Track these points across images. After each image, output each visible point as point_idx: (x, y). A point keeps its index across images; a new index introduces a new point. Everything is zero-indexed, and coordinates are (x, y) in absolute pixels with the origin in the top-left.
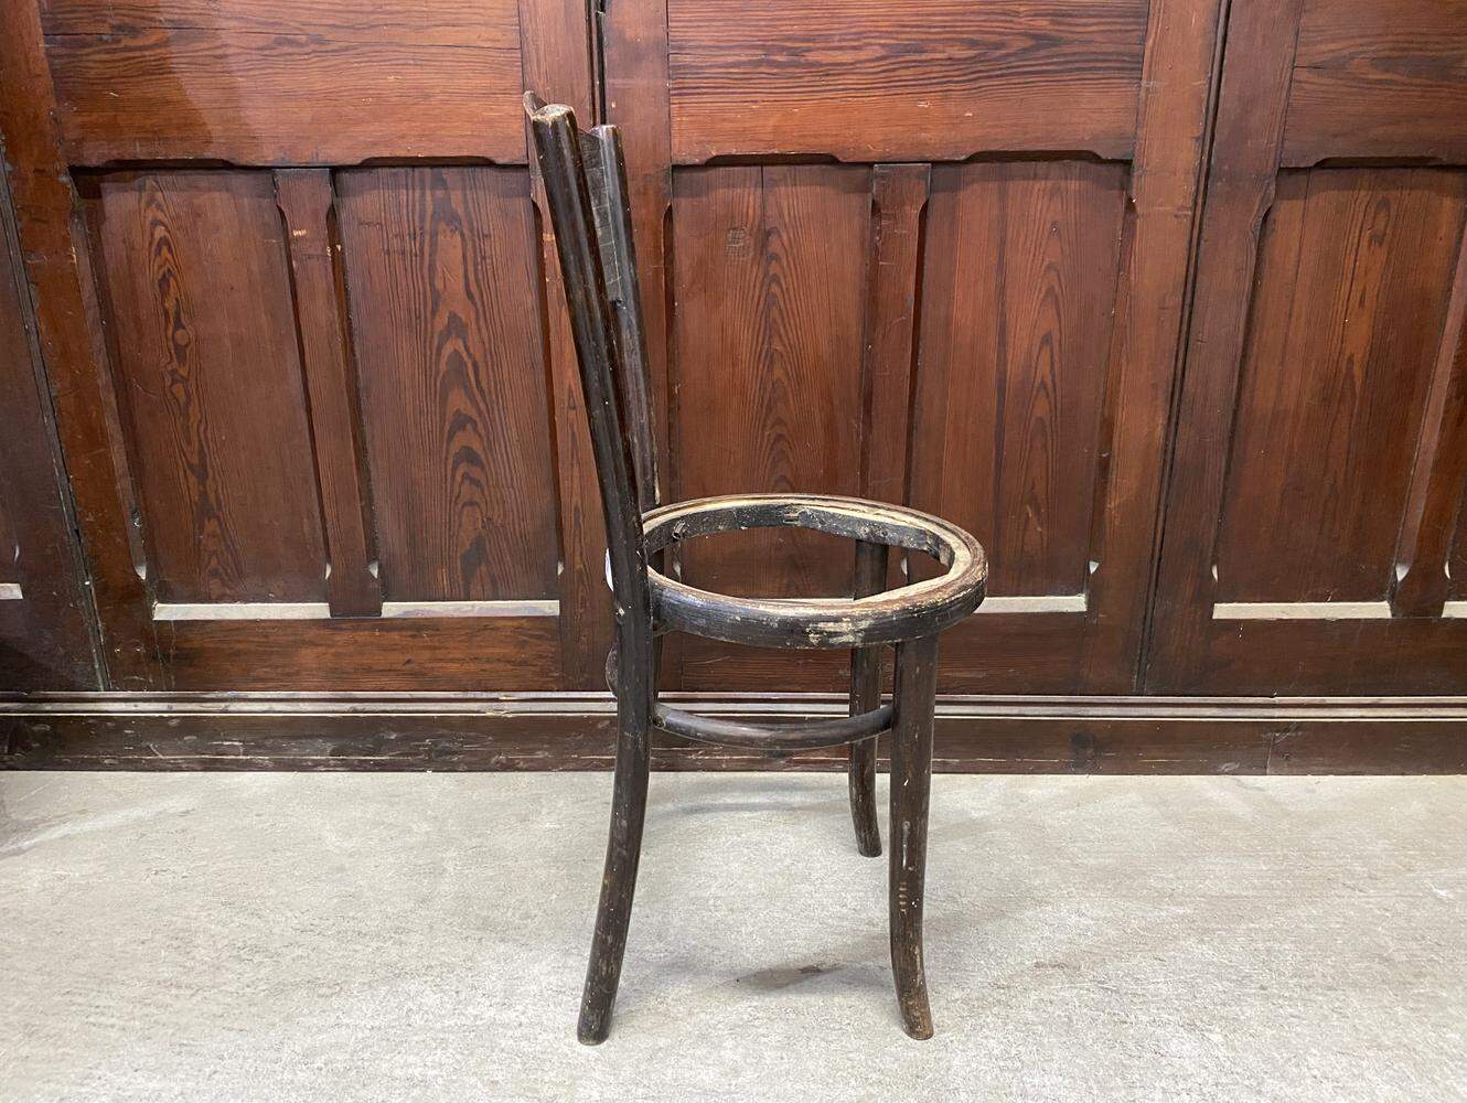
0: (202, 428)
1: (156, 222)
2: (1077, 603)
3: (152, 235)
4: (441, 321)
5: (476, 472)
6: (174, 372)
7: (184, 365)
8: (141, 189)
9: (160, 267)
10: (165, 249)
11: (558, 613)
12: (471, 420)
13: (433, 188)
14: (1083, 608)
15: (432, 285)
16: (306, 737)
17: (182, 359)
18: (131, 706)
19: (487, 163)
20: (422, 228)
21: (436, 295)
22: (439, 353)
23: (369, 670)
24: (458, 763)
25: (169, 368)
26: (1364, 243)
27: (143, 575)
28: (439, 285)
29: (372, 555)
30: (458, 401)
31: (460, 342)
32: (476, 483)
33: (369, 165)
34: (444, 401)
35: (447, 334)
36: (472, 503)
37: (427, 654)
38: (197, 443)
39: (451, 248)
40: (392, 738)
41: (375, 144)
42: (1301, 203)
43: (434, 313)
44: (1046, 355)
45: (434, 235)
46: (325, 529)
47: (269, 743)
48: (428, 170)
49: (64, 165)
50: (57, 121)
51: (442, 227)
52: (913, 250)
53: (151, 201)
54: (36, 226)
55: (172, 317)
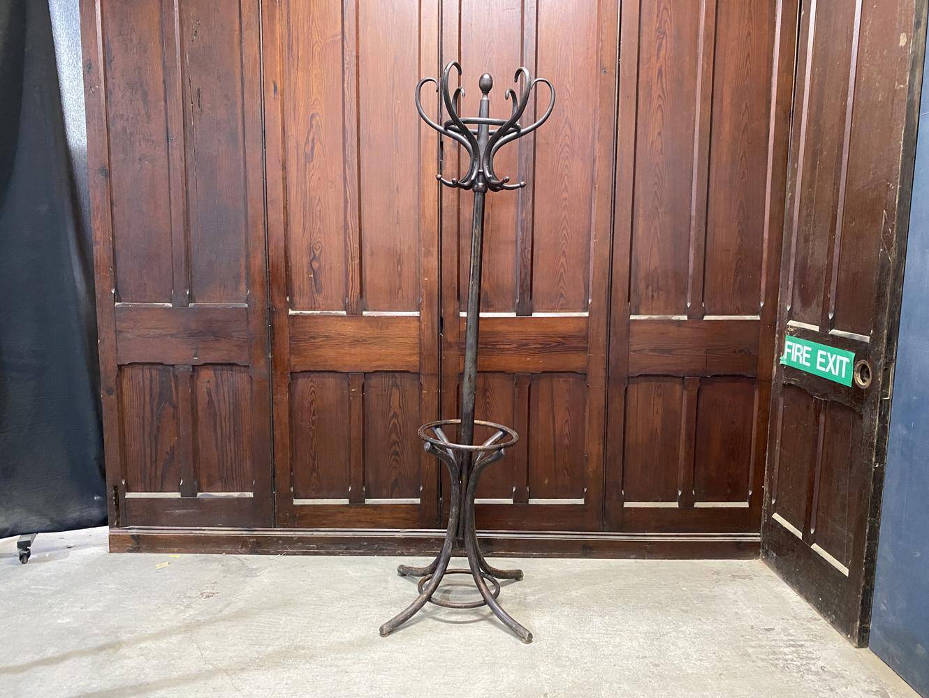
1: (312, 386)
2: (581, 501)
3: (310, 390)
4: (392, 413)
5: (397, 458)
6: (310, 428)
8: (309, 377)
9: (311, 398)
10: (313, 394)
11: (419, 503)
12: (397, 442)
13: (392, 377)
14: (583, 503)
16: (337, 544)
17: (313, 424)
18: (282, 533)
19: (409, 372)
20: (388, 389)
21: (390, 407)
22: (390, 423)
23: (359, 521)
24: (387, 553)
26: (656, 396)
27: (292, 490)
28: (391, 404)
29: (364, 484)
30: (394, 437)
31: (396, 419)
32: (397, 461)
33: (375, 372)
34: (390, 435)
35: (392, 418)
36: (395, 468)
37: (378, 516)
39: (396, 395)
40: (365, 544)
41: (377, 367)
42: (636, 386)
43: (389, 411)
44: (567, 426)
45: (391, 390)
46: (350, 476)
47: (325, 546)
48: (391, 374)
49: (289, 372)
50: (289, 360)
51: (394, 388)
52: (527, 396)
53: (311, 381)
54: (278, 388)
55: (312, 412)
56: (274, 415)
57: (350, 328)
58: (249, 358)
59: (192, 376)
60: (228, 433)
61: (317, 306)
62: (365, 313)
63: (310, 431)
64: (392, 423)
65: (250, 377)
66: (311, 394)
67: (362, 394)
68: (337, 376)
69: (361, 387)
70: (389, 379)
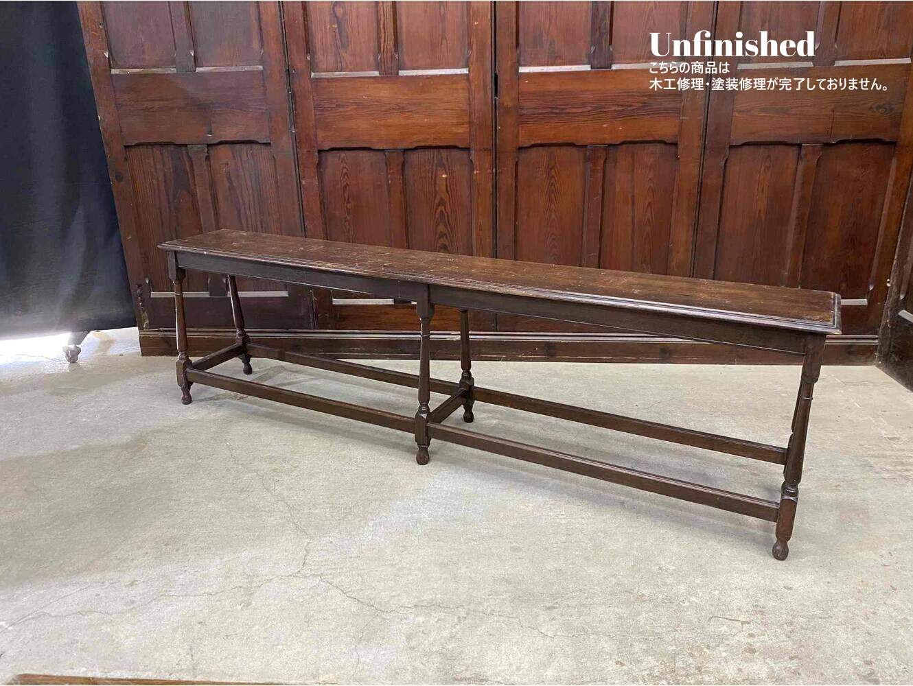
1: (343, 168)
3: (342, 172)
4: (437, 200)
6: (346, 218)
8: (340, 156)
9: (344, 182)
10: (346, 177)
12: (445, 234)
13: (437, 155)
17: (349, 214)
19: (456, 148)
20: (433, 169)
21: (436, 191)
22: (436, 212)
25: (344, 216)
26: (763, 170)
28: (437, 189)
30: (441, 228)
31: (443, 207)
33: (416, 148)
34: (437, 228)
35: (439, 205)
41: (419, 141)
43: (435, 197)
44: (649, 211)
49: (316, 149)
50: (316, 135)
51: (439, 168)
52: (602, 174)
53: (343, 160)
54: (306, 169)
55: (347, 198)
56: (304, 203)
57: (385, 93)
58: (270, 134)
59: (208, 158)
61: (344, 65)
62: (402, 73)
63: (345, 221)
64: (438, 211)
65: (273, 157)
66: (344, 177)
67: (403, 175)
68: (371, 154)
69: (400, 167)
70: (433, 157)
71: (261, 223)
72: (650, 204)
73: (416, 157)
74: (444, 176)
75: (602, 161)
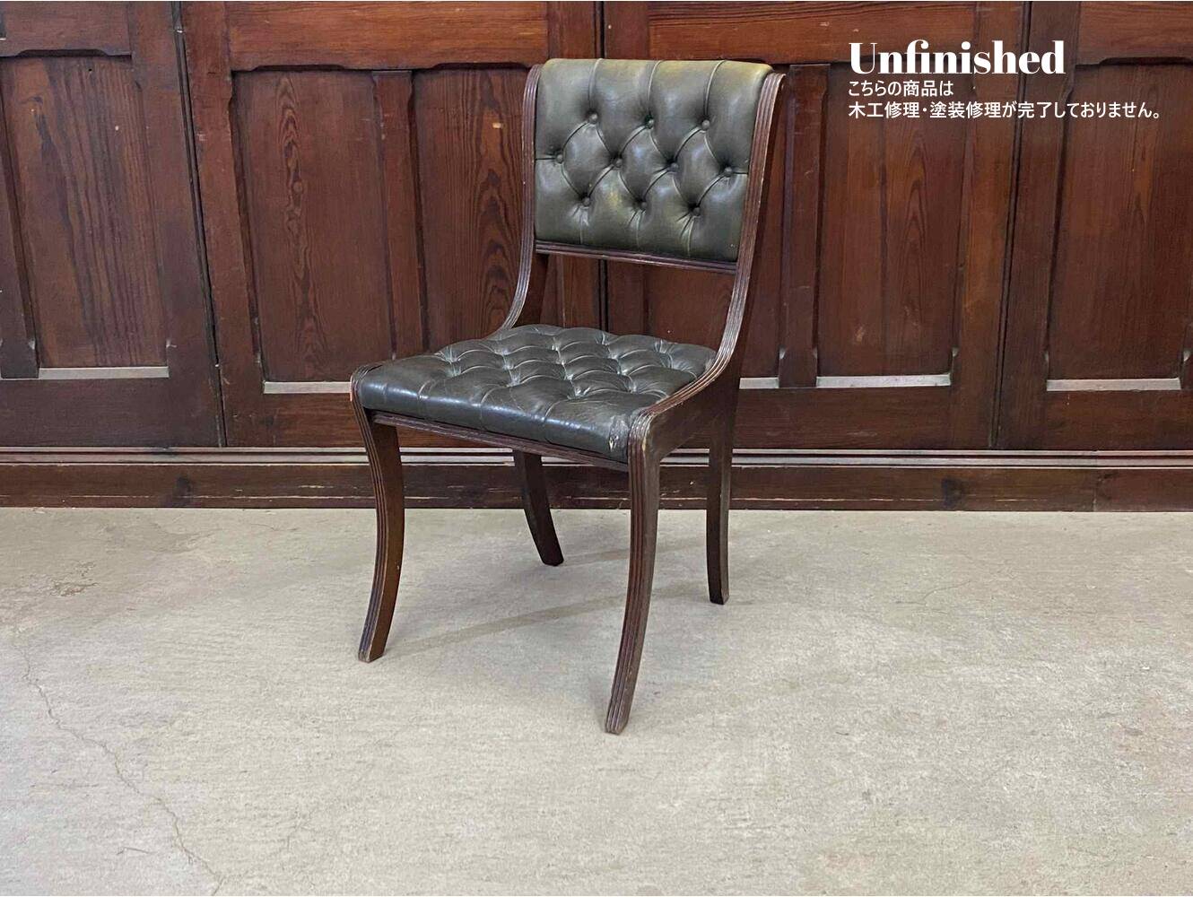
0: (308, 251)
1: (286, 107)
3: (283, 115)
4: (483, 176)
5: (502, 284)
6: (291, 212)
7: (299, 205)
8: (277, 83)
9: (287, 138)
10: (291, 127)
12: (502, 248)
13: (481, 84)
15: (478, 150)
17: (297, 203)
19: (521, 67)
20: (473, 111)
21: (480, 158)
22: (481, 199)
25: (288, 209)
27: (258, 360)
28: (483, 150)
29: (426, 345)
30: (493, 233)
31: (495, 191)
32: (502, 292)
33: (437, 67)
35: (486, 185)
38: (303, 263)
39: (493, 128)
41: (443, 54)
43: (477, 173)
44: (915, 201)
45: (481, 115)
46: (392, 327)
48: (479, 71)
49: (228, 69)
50: (227, 40)
51: (487, 110)
52: (818, 123)
53: (285, 92)
54: (206, 110)
55: (292, 173)
56: (202, 180)
58: (130, 36)
60: (96, 226)
63: (290, 219)
64: (486, 197)
65: (137, 84)
66: (287, 126)
67: (410, 124)
68: (345, 79)
69: (405, 108)
70: (474, 89)
71: (112, 224)
72: (917, 185)
73: (436, 87)
74: (497, 126)
75: (819, 97)
